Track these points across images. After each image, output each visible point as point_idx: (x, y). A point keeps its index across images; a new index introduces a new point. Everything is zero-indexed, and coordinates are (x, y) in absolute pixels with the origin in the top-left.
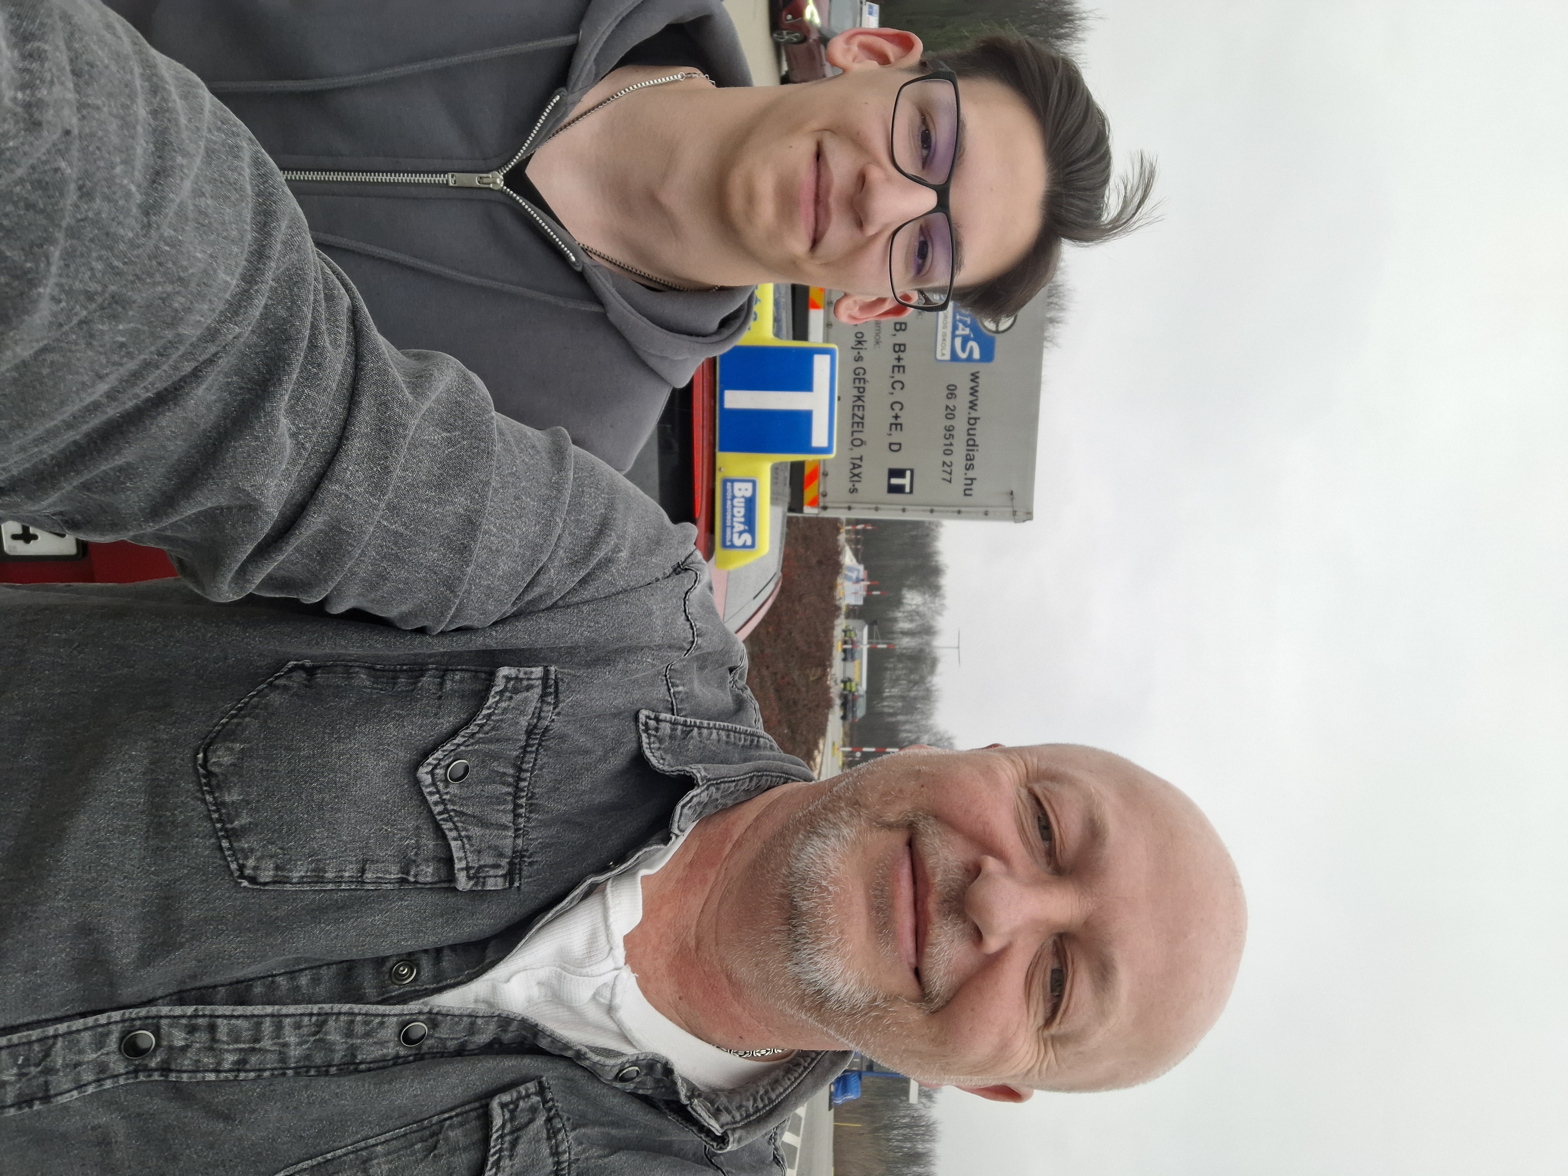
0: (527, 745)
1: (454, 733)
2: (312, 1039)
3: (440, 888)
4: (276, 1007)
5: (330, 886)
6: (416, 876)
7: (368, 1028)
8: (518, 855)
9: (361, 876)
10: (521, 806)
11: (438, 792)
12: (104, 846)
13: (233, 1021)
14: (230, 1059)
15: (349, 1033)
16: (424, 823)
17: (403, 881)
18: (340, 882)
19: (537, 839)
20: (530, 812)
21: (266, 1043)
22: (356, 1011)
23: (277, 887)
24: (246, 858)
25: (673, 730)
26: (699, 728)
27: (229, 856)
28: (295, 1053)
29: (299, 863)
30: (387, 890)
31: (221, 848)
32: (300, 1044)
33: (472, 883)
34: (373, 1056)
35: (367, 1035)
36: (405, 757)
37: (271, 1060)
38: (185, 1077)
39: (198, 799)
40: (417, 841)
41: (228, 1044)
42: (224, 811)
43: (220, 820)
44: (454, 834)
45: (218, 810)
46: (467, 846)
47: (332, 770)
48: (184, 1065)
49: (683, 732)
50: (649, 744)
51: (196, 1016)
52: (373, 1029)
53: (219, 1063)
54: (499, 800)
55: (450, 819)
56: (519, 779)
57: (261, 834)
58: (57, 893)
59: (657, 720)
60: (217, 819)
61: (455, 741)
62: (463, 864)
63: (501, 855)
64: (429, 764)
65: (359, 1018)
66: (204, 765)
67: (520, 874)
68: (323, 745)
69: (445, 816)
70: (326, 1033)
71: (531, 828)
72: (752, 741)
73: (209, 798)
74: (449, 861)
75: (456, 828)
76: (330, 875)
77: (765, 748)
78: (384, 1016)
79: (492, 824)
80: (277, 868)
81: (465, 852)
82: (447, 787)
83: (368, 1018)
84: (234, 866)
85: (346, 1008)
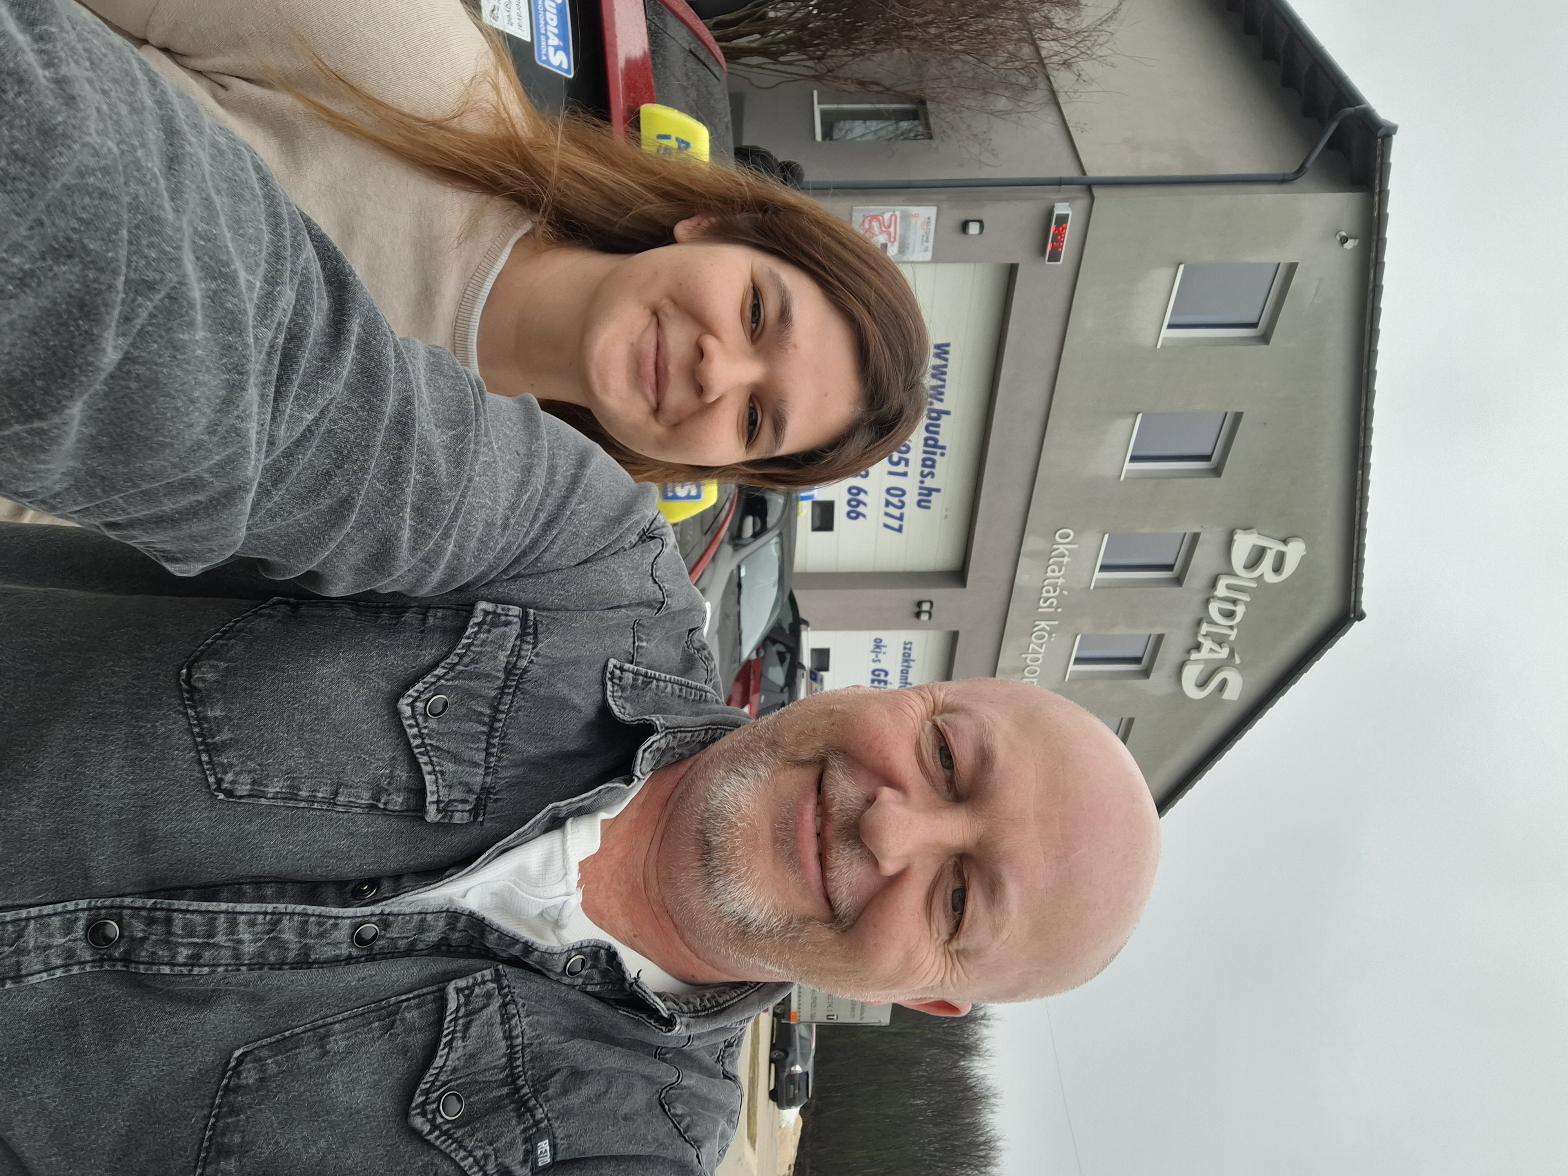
0: (506, 686)
1: (435, 666)
2: (266, 937)
3: (406, 816)
4: (231, 904)
5: (302, 804)
6: (385, 804)
7: (321, 929)
8: (486, 790)
9: (334, 798)
10: (494, 746)
11: (417, 725)
12: (82, 755)
13: (188, 916)
14: (184, 953)
15: (303, 932)
16: (400, 755)
17: (372, 807)
18: (313, 802)
19: (505, 778)
20: (502, 752)
21: (220, 939)
22: (310, 912)
23: (251, 801)
24: (225, 773)
25: (634, 679)
26: (658, 680)
27: (208, 770)
28: (248, 949)
29: (276, 779)
30: (357, 813)
31: (200, 762)
32: (255, 941)
33: (440, 816)
34: (325, 956)
35: (321, 935)
36: (387, 687)
37: (226, 955)
38: (142, 969)
39: (180, 713)
40: (391, 771)
41: (182, 938)
42: (205, 726)
43: (200, 735)
44: (429, 768)
45: (199, 725)
46: (440, 781)
47: (315, 693)
48: (142, 956)
49: (643, 682)
50: (613, 692)
51: (154, 909)
52: (326, 930)
53: (174, 957)
54: (474, 737)
55: (427, 753)
56: (494, 719)
57: (241, 750)
58: (30, 799)
59: (622, 669)
60: (197, 733)
61: (436, 672)
62: (435, 798)
63: (470, 791)
64: (410, 696)
65: (312, 919)
66: (188, 681)
67: (484, 809)
68: (307, 667)
69: (422, 749)
70: (280, 932)
71: (501, 767)
72: (701, 696)
73: (191, 712)
74: (421, 792)
75: (431, 763)
76: (304, 794)
77: (712, 702)
78: (337, 918)
79: (465, 761)
80: (254, 782)
81: (438, 787)
82: (426, 721)
83: (321, 919)
84: (211, 779)
85: (300, 908)
